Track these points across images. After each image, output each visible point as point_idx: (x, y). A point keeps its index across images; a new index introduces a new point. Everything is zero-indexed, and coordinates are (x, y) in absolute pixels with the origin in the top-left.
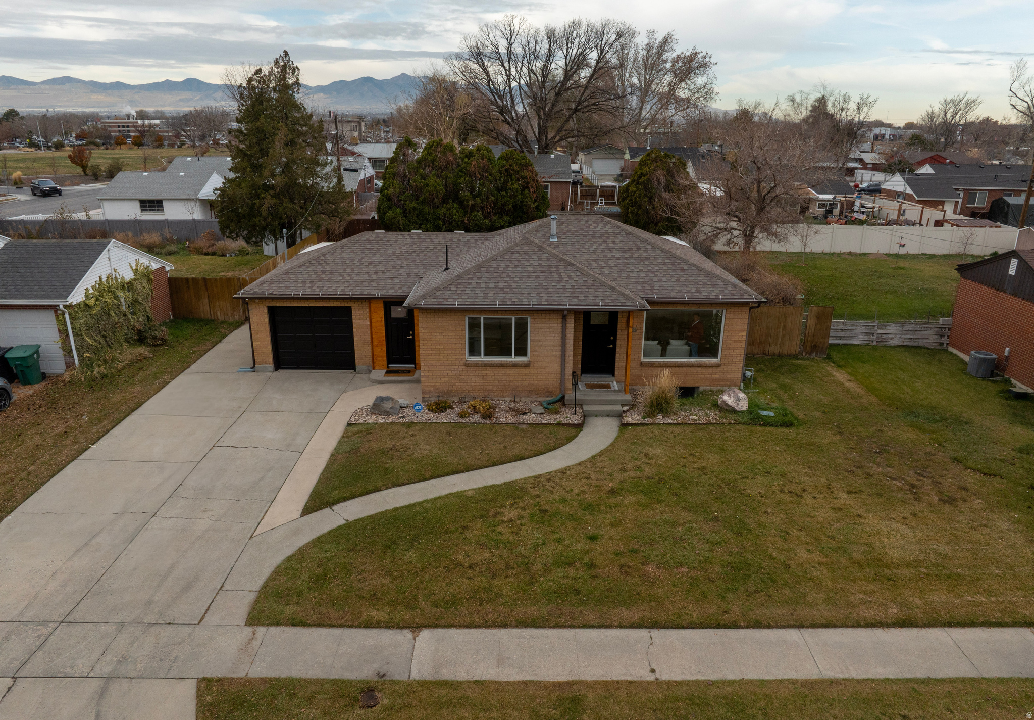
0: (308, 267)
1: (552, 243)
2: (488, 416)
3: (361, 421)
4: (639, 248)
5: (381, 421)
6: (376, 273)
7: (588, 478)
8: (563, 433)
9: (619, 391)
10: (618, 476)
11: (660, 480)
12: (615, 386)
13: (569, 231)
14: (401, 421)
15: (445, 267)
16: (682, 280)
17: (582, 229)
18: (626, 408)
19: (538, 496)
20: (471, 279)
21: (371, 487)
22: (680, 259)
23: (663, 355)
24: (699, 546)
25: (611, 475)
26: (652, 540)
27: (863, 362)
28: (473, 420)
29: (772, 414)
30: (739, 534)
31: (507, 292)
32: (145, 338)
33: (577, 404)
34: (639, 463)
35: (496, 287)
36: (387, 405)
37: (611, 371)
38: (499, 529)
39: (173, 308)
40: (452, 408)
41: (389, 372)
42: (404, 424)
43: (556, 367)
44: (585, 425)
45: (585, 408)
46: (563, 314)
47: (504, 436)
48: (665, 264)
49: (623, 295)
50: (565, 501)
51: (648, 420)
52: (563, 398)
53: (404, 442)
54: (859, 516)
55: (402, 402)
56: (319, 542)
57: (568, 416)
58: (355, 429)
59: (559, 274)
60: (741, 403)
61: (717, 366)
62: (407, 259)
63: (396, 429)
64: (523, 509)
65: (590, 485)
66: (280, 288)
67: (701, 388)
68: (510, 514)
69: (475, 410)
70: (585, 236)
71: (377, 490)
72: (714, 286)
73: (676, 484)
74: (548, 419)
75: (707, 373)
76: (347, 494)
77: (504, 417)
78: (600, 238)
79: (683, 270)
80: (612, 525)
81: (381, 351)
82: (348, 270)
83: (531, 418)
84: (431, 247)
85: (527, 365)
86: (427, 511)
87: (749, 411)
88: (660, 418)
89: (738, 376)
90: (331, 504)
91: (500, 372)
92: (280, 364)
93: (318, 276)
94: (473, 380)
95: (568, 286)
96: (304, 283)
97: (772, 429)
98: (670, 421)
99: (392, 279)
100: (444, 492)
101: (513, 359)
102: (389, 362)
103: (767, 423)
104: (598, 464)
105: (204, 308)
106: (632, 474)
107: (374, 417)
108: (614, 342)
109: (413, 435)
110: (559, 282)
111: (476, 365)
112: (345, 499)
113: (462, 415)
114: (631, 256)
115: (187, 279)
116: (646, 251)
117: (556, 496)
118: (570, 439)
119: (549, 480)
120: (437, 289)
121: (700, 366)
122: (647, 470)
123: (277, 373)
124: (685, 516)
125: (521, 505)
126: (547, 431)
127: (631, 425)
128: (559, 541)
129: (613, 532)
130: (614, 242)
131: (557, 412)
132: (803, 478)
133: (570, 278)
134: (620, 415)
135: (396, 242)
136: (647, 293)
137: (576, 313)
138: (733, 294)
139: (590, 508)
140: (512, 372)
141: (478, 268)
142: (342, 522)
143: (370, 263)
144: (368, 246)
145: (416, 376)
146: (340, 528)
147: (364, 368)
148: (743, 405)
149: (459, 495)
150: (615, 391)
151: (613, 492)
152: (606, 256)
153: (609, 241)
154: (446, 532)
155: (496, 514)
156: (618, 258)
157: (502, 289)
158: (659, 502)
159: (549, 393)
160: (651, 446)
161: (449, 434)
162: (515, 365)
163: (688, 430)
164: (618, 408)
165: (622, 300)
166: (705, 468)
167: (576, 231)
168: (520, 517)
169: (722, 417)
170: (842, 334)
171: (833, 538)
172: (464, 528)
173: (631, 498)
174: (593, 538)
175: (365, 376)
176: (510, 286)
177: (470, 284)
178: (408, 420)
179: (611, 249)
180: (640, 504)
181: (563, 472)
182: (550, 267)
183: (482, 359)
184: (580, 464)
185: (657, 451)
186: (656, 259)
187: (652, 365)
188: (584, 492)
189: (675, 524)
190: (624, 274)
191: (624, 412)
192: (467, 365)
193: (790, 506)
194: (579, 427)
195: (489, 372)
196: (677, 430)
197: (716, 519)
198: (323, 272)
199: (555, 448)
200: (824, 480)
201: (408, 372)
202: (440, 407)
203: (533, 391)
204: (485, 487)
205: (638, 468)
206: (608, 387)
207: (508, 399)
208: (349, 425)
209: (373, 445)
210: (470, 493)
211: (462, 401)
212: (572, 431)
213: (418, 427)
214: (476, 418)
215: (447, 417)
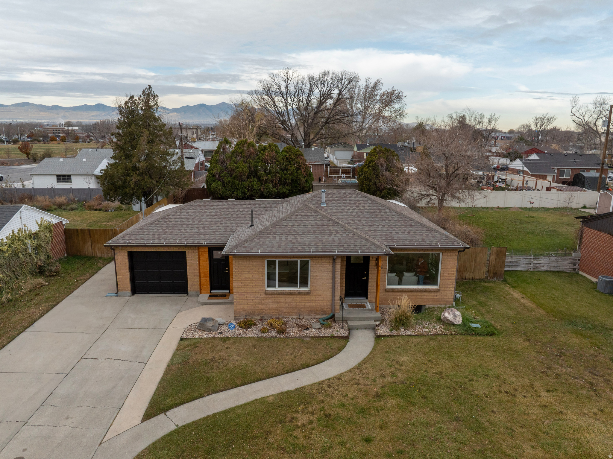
0: (157, 224)
1: (323, 208)
2: (281, 331)
3: (190, 337)
4: (381, 211)
5: (205, 336)
6: (204, 228)
7: (358, 384)
8: (336, 344)
9: (372, 310)
10: (380, 382)
11: (411, 385)
12: (369, 306)
13: (333, 200)
14: (219, 336)
15: (250, 224)
16: (412, 233)
17: (342, 198)
18: (378, 323)
19: (322, 402)
20: (269, 234)
21: (196, 394)
22: (408, 218)
23: (400, 283)
24: (450, 445)
25: (374, 381)
26: (414, 440)
27: (528, 283)
28: (271, 335)
29: (478, 326)
30: (477, 432)
31: (294, 243)
32: (44, 271)
33: (344, 320)
34: (393, 369)
35: (287, 239)
36: (210, 324)
37: (365, 294)
38: (295, 433)
39: (67, 249)
40: (255, 325)
41: (211, 296)
42: (221, 339)
43: (329, 294)
44: (350, 336)
45: (350, 323)
46: (333, 258)
47: (294, 348)
48: (399, 221)
49: (374, 244)
50: (343, 405)
51: (394, 333)
52: (333, 317)
53: (221, 354)
54: (561, 412)
55: (220, 320)
56: (154, 447)
57: (338, 331)
58: (186, 343)
59: (329, 230)
60: (457, 319)
61: (437, 291)
62: (225, 218)
63: (216, 342)
64: (312, 414)
65: (360, 390)
66: (137, 239)
67: (427, 306)
68: (303, 419)
69: (272, 327)
70: (344, 203)
71: (201, 396)
72: (433, 237)
73: (424, 388)
74: (324, 333)
75: (431, 295)
76: (178, 401)
77: (293, 332)
78: (354, 204)
79: (411, 226)
80: (381, 427)
81: (206, 281)
82: (185, 226)
83: (312, 332)
84: (241, 210)
85: (308, 293)
86: (239, 416)
87: (464, 324)
88: (402, 331)
89: (452, 298)
90: (164, 410)
91: (290, 298)
92: (136, 290)
93: (164, 230)
94: (271, 304)
95: (336, 238)
96: (154, 235)
97: (481, 338)
98: (410, 333)
99: (214, 232)
100: (252, 398)
101: (299, 288)
102: (212, 288)
103: (475, 333)
104: (364, 371)
105: (88, 248)
106: (390, 379)
107: (200, 333)
108: (367, 275)
109: (228, 348)
110: (330, 235)
111: (272, 294)
112: (176, 405)
113: (263, 331)
114: (376, 216)
115: (77, 230)
116: (385, 213)
117: (336, 401)
118: (341, 349)
119: (329, 386)
120: (246, 241)
121: (426, 291)
122: (401, 376)
123: (133, 297)
124: (434, 417)
125: (310, 410)
126: (324, 343)
127: (383, 336)
128: (342, 444)
129: (383, 434)
130: (364, 207)
131: (330, 327)
133: (337, 233)
134: (374, 328)
135: (217, 206)
136: (389, 242)
137: (342, 257)
138: (447, 242)
139: (362, 411)
140: (298, 298)
141: (274, 225)
142: (173, 428)
143: (200, 221)
144: (199, 210)
145: (230, 299)
146: (171, 433)
147: (194, 293)
148: (459, 320)
149: (262, 401)
150: (369, 310)
151: (378, 396)
152: (359, 216)
153: (361, 207)
154: (254, 437)
155: (292, 419)
156: (368, 218)
157: (291, 241)
158: (414, 404)
159: (324, 313)
160: (400, 354)
161: (254, 346)
162: (300, 293)
163: (424, 340)
164: (372, 323)
165: (374, 248)
166: (441, 373)
167: (338, 200)
168: (311, 422)
169: (445, 329)
170: (511, 264)
171: (547, 434)
172: (268, 433)
173: (391, 402)
174: (368, 440)
175: (194, 299)
176: (296, 238)
177: (268, 237)
178: (224, 335)
179: (362, 212)
180: (400, 407)
181: (339, 378)
182: (323, 225)
183: (277, 289)
184: (350, 371)
185: (404, 359)
186: (393, 218)
187: (393, 291)
188: (356, 397)
189: (428, 425)
190: (372, 229)
191: (377, 326)
192: (266, 294)
193: (509, 405)
194: (346, 339)
195: (282, 298)
196: (416, 340)
197: (457, 419)
198: (167, 228)
199: (331, 357)
200: (527, 380)
201: (224, 296)
202: (247, 324)
203: (313, 311)
204: (282, 393)
205: (393, 374)
206: (363, 306)
207: (295, 317)
208: (182, 339)
209: (199, 357)
210: (271, 399)
211: (262, 320)
212: (342, 342)
213: (231, 341)
214: (273, 333)
215: (252, 333)
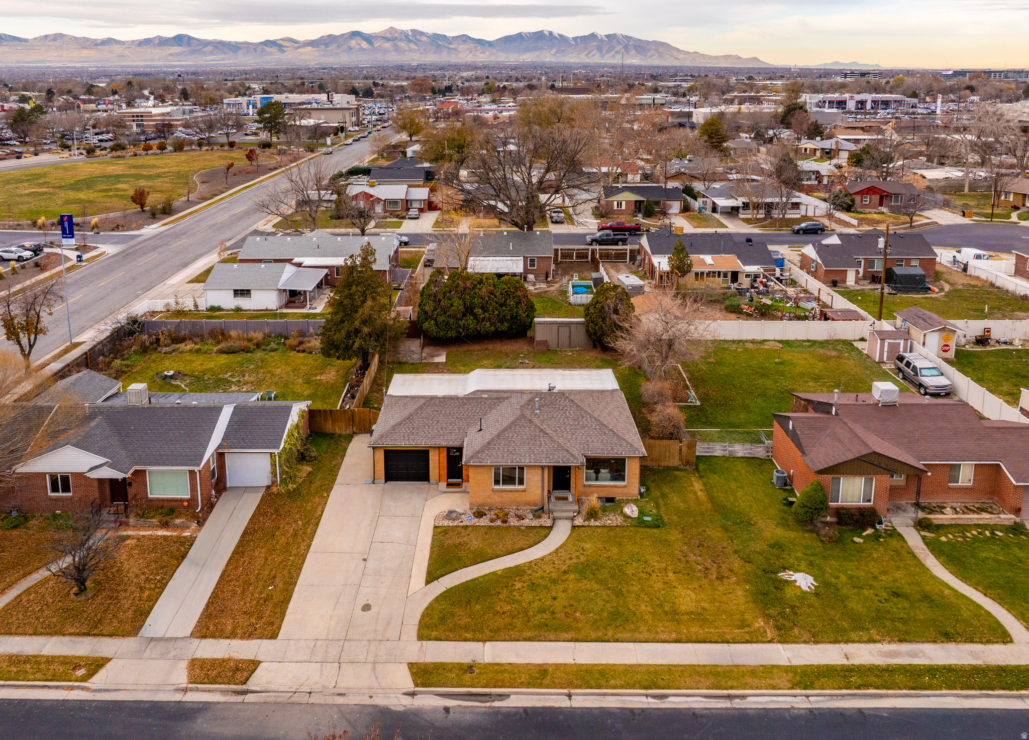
0: (405, 425)
1: (536, 414)
2: (504, 522)
3: (440, 525)
4: (583, 418)
5: (451, 524)
6: (442, 429)
7: (554, 563)
8: (543, 533)
9: (572, 502)
10: (568, 562)
11: (587, 565)
12: (571, 499)
13: (545, 405)
14: (461, 524)
15: (479, 428)
16: (604, 441)
17: (552, 403)
18: (575, 514)
19: (530, 575)
20: (495, 445)
21: (453, 568)
22: (604, 425)
23: (597, 479)
24: (600, 603)
25: (564, 561)
26: (580, 600)
28: (497, 524)
29: (649, 519)
30: (618, 596)
31: (513, 454)
33: (550, 512)
34: (578, 554)
35: (508, 450)
36: (454, 515)
37: (568, 488)
38: (514, 593)
39: (310, 427)
40: (486, 515)
41: (449, 485)
42: (463, 527)
43: (539, 492)
44: (554, 526)
45: (555, 514)
46: (543, 468)
47: (514, 535)
48: (596, 429)
49: (572, 455)
50: (542, 577)
51: (586, 523)
52: (542, 508)
53: (465, 539)
54: (675, 587)
55: (460, 510)
56: (437, 600)
57: (546, 521)
58: (439, 530)
59: (540, 441)
60: (634, 513)
61: (625, 487)
62: (458, 418)
63: (460, 530)
64: (524, 582)
65: (554, 567)
66: (392, 440)
67: (617, 498)
68: (518, 585)
69: (498, 518)
70: (554, 408)
71: (456, 570)
72: (620, 445)
73: (595, 568)
74: (535, 523)
75: (620, 490)
76: (443, 573)
77: (513, 522)
78: (562, 410)
79: (605, 434)
80: (563, 591)
81: (444, 472)
82: (427, 427)
83: (526, 522)
84: (470, 409)
85: (524, 491)
86: (481, 583)
87: (638, 518)
88: (592, 523)
89: (637, 492)
90: (437, 578)
91: (510, 495)
92: (389, 478)
93: (411, 431)
94: (496, 499)
95: (545, 450)
96: (404, 436)
97: (648, 530)
98: (597, 524)
99: (451, 433)
100: (488, 572)
101: (517, 487)
102: (448, 478)
103: (646, 525)
104: (559, 555)
105: (329, 427)
106: (575, 561)
107: (447, 521)
108: (570, 474)
109: (468, 535)
110: (540, 447)
111: (498, 491)
112: (443, 576)
113: (492, 521)
114: (578, 424)
115: (320, 410)
116: (586, 420)
117: (538, 575)
118: (546, 536)
119: (535, 565)
120: (478, 452)
121: (616, 486)
122: (582, 559)
123: (386, 485)
124: (596, 586)
125: (523, 580)
126: (534, 531)
127: (578, 526)
128: (540, 600)
129: (563, 595)
130: (569, 413)
131: (540, 517)
132: (655, 564)
133: (546, 444)
134: (572, 519)
135: (450, 405)
136: (585, 451)
137: (549, 467)
138: (630, 451)
139: (554, 581)
140: (516, 494)
141: (498, 436)
142: (445, 589)
143: (438, 422)
144: (436, 408)
145: (463, 488)
146: (444, 592)
147: (435, 481)
149: (494, 573)
150: (570, 502)
151: (565, 572)
152: (565, 423)
153: (567, 412)
154: (491, 595)
155: (513, 585)
156: (571, 425)
157: (511, 452)
158: (586, 578)
159: (536, 505)
160: (586, 542)
161: (486, 533)
162: (518, 490)
163: (606, 530)
164: (571, 514)
165: (572, 459)
166: (609, 557)
167: (549, 405)
168: (523, 587)
169: (624, 521)
171: (658, 599)
172: (499, 593)
173: (572, 576)
174: (554, 599)
175: (435, 486)
176: (515, 450)
177: (494, 449)
178: (464, 524)
179: (567, 418)
180: (577, 580)
181: (542, 559)
182: (535, 436)
183: (501, 487)
184: (550, 554)
185: (588, 546)
186: (592, 425)
187: (590, 486)
188: (551, 572)
189: (591, 591)
190: (574, 437)
191: (574, 516)
192: (493, 491)
193: (644, 581)
194: (551, 528)
195: (504, 494)
196: (600, 530)
197: (609, 589)
198: (413, 428)
199: (539, 543)
200: (664, 565)
201: (458, 485)
202: (479, 514)
203: (528, 504)
204: (506, 569)
205: (578, 557)
206: (566, 499)
207: (514, 508)
208: (435, 527)
209: (450, 542)
210: (499, 573)
211: (490, 510)
212: (547, 531)
213: (470, 529)
214: (499, 523)
215: (484, 522)
